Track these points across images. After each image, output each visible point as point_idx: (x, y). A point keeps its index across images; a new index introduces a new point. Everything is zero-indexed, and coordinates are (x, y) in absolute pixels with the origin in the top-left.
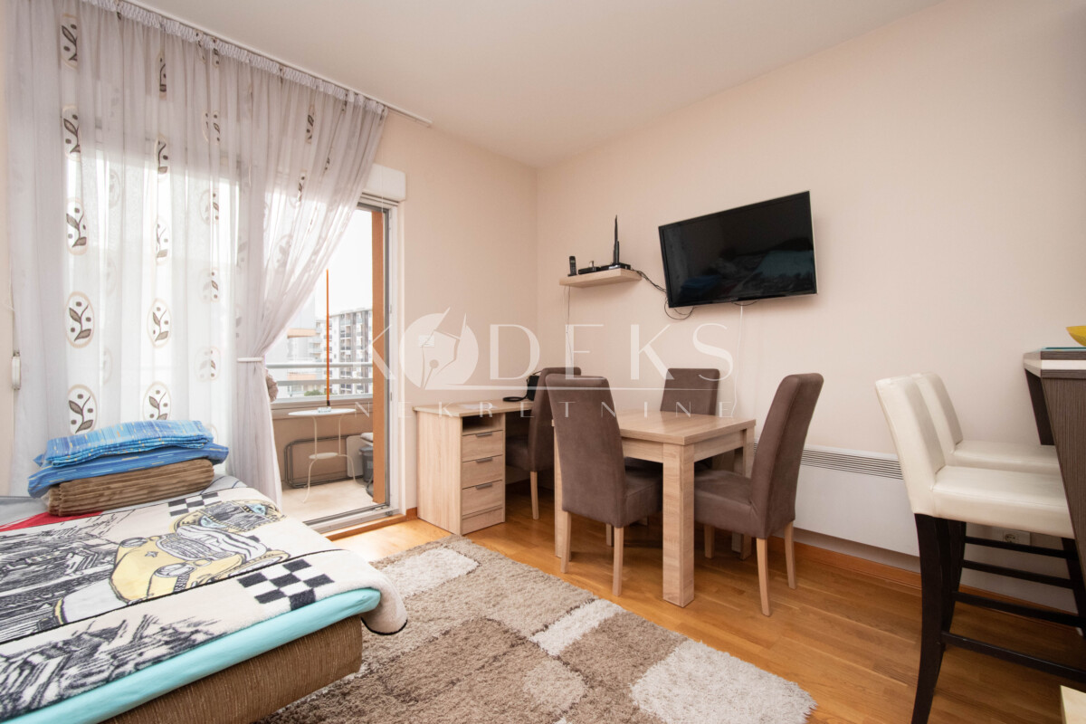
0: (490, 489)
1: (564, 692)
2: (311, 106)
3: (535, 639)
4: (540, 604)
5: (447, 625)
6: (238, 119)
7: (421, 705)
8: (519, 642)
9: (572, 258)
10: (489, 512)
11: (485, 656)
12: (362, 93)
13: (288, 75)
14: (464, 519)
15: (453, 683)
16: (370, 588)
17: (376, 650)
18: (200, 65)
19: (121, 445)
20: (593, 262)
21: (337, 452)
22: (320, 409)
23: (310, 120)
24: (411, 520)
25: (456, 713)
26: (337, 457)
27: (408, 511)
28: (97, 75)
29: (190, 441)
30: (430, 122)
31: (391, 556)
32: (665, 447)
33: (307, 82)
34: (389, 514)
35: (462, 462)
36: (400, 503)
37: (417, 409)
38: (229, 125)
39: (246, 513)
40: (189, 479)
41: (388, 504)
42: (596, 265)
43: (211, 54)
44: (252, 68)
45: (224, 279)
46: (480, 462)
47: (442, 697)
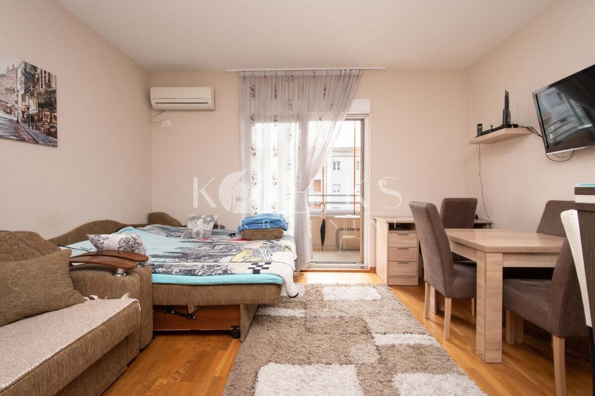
0: (407, 265)
1: (366, 358)
2: (325, 84)
3: (374, 335)
4: (393, 324)
5: (343, 314)
6: (298, 98)
7: (310, 334)
8: (366, 333)
9: (480, 125)
10: (407, 277)
11: (347, 331)
12: (348, 68)
13: (317, 74)
14: (389, 277)
15: (326, 333)
16: (279, 276)
17: (312, 312)
18: (287, 83)
19: (258, 220)
20: (492, 126)
21: (354, 236)
22: (347, 215)
23: (325, 89)
24: (372, 273)
25: (319, 342)
26: (353, 238)
27: (371, 268)
28: (259, 99)
29: (275, 221)
30: (384, 68)
31: (348, 283)
32: (478, 252)
33: (324, 73)
34: (362, 267)
35: (389, 247)
36: (368, 263)
37: (375, 218)
38: (295, 103)
39: (279, 248)
40: (275, 234)
41: (363, 263)
42: (493, 128)
43: (290, 77)
44: (303, 77)
45: (292, 162)
46: (400, 249)
47: (319, 336)
